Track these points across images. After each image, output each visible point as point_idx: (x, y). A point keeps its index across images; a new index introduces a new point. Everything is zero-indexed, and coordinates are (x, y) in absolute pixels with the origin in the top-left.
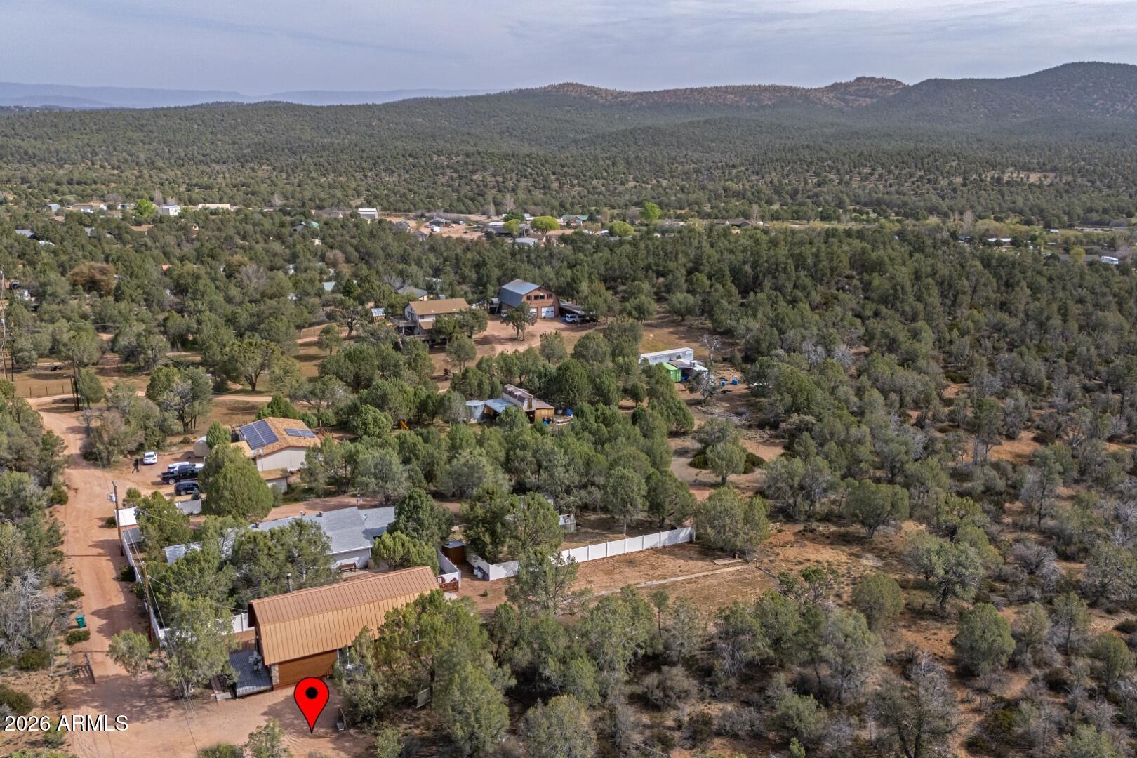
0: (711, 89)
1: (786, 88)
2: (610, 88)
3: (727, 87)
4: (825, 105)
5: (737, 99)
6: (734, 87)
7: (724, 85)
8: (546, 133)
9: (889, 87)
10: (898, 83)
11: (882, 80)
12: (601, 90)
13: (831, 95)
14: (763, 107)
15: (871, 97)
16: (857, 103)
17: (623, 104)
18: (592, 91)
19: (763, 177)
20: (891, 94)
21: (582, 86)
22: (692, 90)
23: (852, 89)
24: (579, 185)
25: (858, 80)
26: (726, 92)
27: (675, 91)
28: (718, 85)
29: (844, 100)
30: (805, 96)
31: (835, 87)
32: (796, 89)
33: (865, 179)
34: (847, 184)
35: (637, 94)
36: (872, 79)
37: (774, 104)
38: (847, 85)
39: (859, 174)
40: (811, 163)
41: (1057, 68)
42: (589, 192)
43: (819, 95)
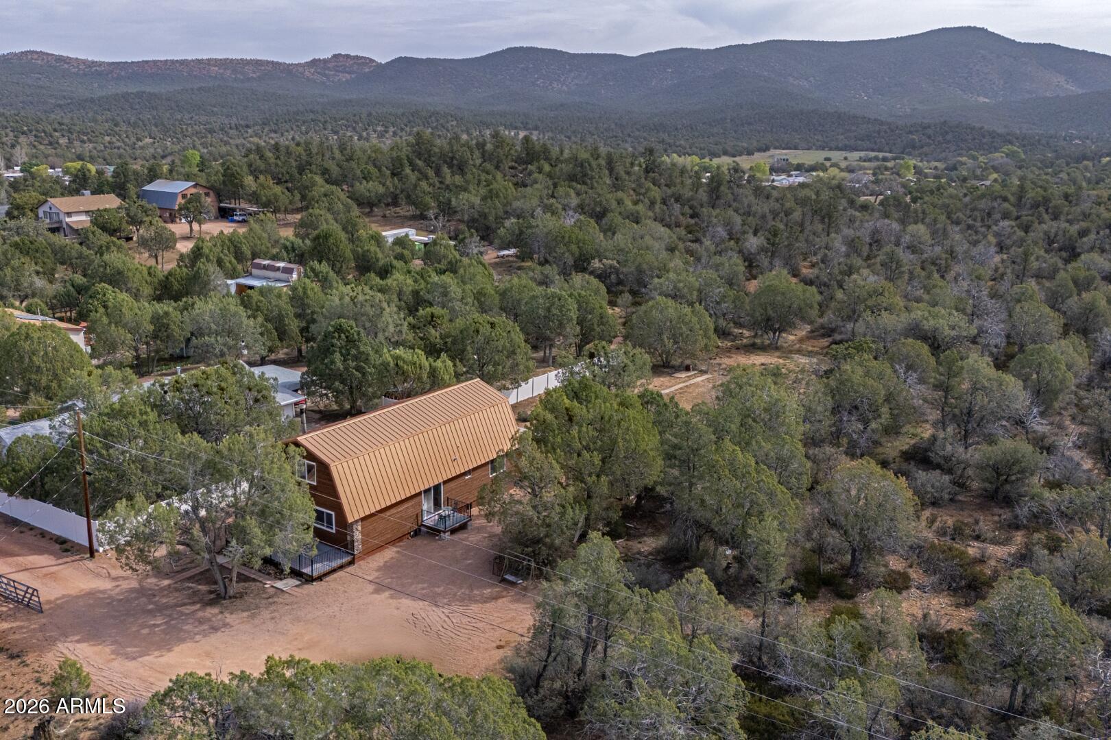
0: (193, 61)
1: (268, 62)
2: (81, 57)
3: (209, 60)
4: (308, 79)
5: (221, 71)
6: (216, 60)
7: (205, 57)
8: (21, 99)
9: (365, 64)
10: (372, 61)
11: (357, 57)
12: (71, 58)
13: (312, 70)
14: (249, 79)
15: (349, 73)
16: (337, 78)
17: (99, 74)
18: (60, 59)
19: (282, 135)
20: (367, 70)
21: (48, 54)
22: (172, 61)
23: (331, 65)
24: (90, 141)
25: (335, 56)
26: (209, 64)
27: (155, 62)
28: (200, 58)
29: (325, 75)
30: (288, 69)
31: (314, 62)
32: (277, 63)
33: (381, 135)
34: (367, 139)
35: (113, 63)
36: (348, 56)
37: (259, 77)
38: (325, 61)
39: (375, 131)
40: (326, 122)
41: (503, 51)
42: (105, 147)
43: (301, 69)
